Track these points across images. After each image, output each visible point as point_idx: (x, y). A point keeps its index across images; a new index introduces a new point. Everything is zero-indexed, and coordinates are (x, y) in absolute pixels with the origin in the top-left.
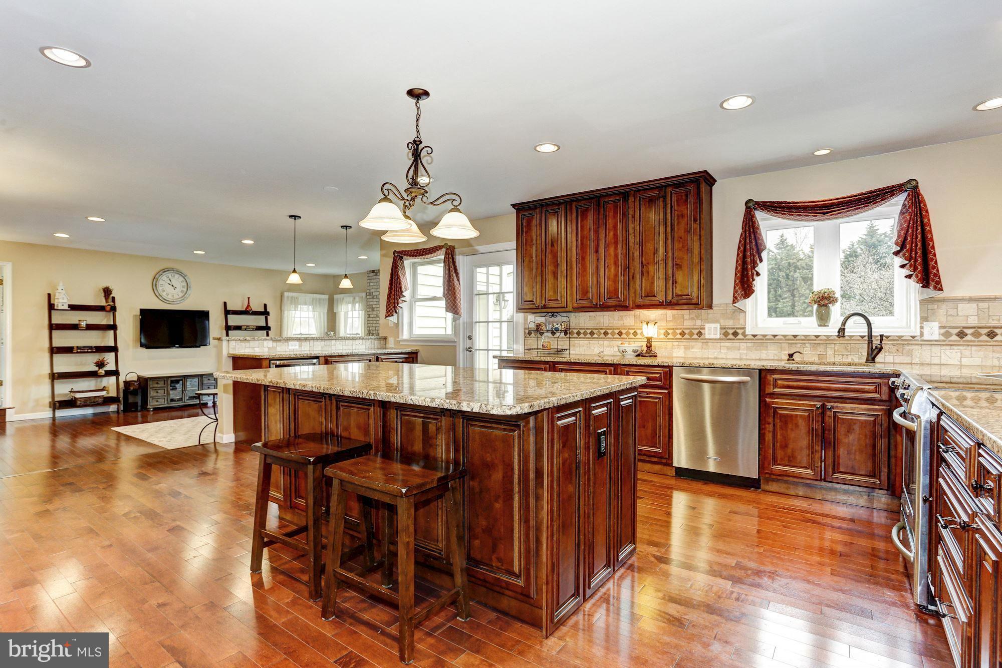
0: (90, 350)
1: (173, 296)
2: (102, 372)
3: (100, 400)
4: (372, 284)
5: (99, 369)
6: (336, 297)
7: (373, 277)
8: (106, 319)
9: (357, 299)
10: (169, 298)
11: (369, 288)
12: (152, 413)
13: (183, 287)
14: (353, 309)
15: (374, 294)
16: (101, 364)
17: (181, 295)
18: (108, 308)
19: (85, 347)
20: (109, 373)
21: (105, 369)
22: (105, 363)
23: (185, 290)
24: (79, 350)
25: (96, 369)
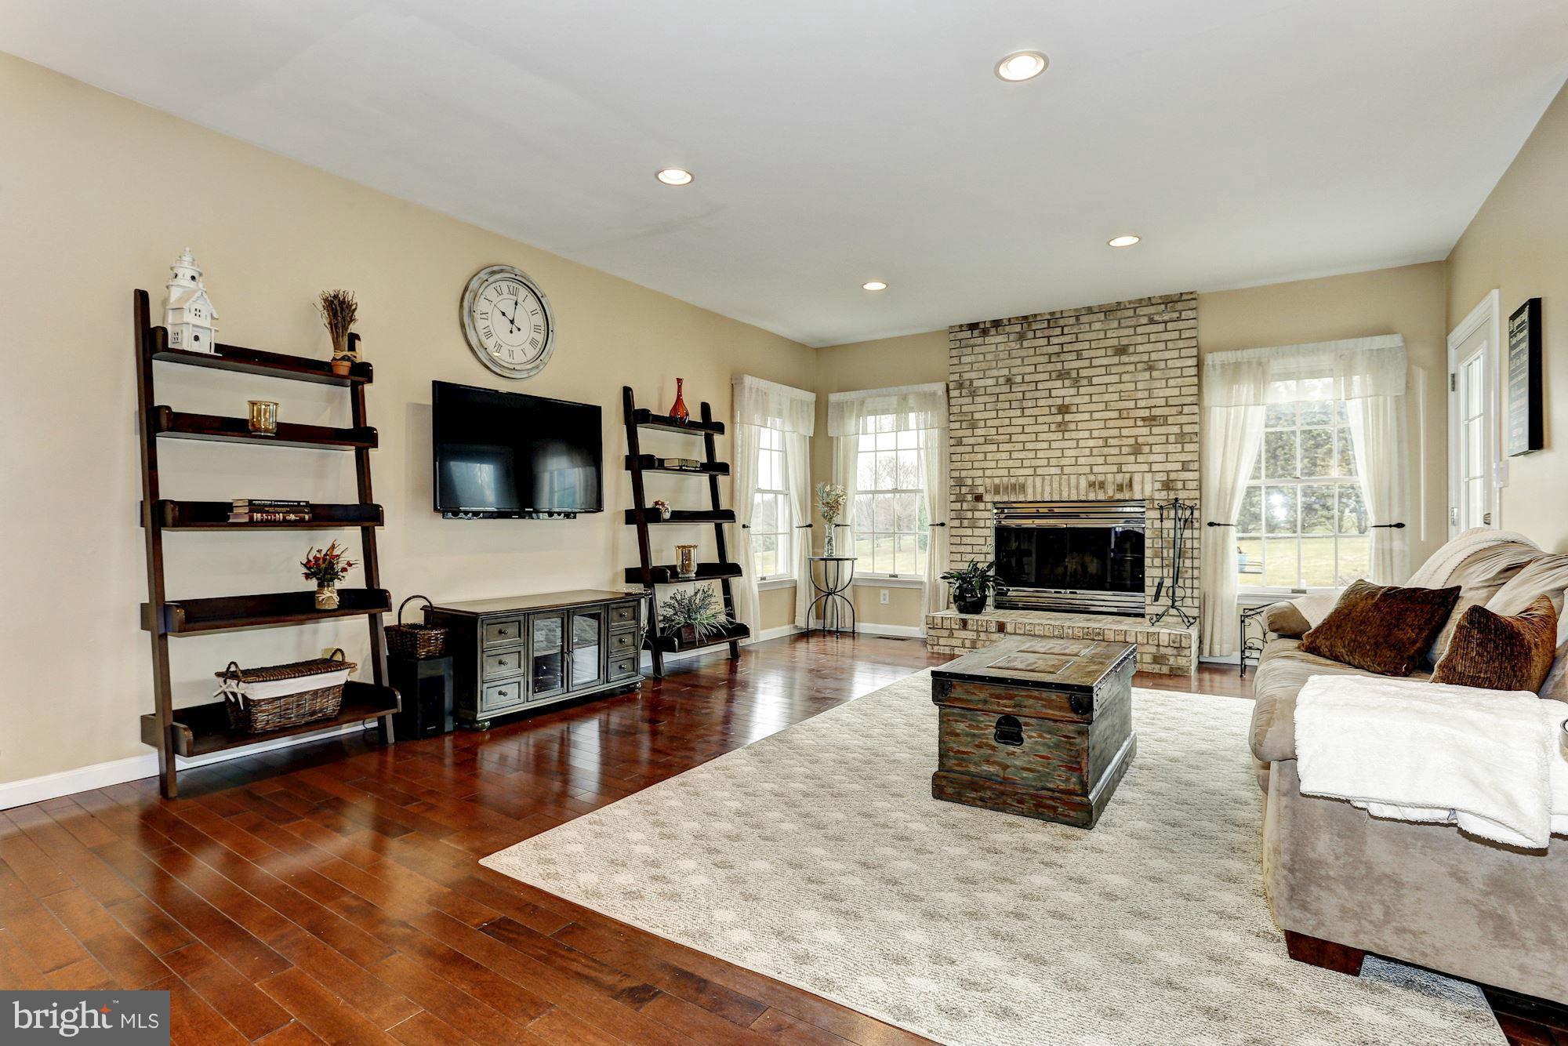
0: (292, 517)
1: (511, 353)
2: (329, 597)
3: (331, 704)
4: (964, 360)
5: (321, 585)
6: (834, 398)
7: (972, 342)
8: (329, 409)
9: (912, 401)
10: (501, 356)
11: (956, 369)
12: (487, 737)
13: (537, 328)
14: (901, 427)
15: (975, 384)
16: (323, 569)
17: (532, 352)
18: (344, 369)
19: (275, 505)
20: (351, 602)
21: (338, 585)
22: (338, 567)
23: (540, 338)
24: (257, 516)
25: (312, 585)
